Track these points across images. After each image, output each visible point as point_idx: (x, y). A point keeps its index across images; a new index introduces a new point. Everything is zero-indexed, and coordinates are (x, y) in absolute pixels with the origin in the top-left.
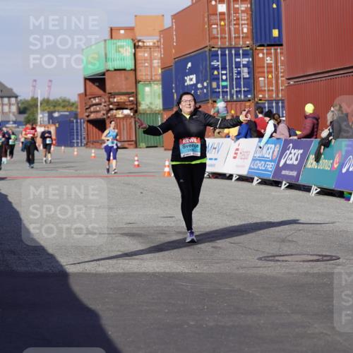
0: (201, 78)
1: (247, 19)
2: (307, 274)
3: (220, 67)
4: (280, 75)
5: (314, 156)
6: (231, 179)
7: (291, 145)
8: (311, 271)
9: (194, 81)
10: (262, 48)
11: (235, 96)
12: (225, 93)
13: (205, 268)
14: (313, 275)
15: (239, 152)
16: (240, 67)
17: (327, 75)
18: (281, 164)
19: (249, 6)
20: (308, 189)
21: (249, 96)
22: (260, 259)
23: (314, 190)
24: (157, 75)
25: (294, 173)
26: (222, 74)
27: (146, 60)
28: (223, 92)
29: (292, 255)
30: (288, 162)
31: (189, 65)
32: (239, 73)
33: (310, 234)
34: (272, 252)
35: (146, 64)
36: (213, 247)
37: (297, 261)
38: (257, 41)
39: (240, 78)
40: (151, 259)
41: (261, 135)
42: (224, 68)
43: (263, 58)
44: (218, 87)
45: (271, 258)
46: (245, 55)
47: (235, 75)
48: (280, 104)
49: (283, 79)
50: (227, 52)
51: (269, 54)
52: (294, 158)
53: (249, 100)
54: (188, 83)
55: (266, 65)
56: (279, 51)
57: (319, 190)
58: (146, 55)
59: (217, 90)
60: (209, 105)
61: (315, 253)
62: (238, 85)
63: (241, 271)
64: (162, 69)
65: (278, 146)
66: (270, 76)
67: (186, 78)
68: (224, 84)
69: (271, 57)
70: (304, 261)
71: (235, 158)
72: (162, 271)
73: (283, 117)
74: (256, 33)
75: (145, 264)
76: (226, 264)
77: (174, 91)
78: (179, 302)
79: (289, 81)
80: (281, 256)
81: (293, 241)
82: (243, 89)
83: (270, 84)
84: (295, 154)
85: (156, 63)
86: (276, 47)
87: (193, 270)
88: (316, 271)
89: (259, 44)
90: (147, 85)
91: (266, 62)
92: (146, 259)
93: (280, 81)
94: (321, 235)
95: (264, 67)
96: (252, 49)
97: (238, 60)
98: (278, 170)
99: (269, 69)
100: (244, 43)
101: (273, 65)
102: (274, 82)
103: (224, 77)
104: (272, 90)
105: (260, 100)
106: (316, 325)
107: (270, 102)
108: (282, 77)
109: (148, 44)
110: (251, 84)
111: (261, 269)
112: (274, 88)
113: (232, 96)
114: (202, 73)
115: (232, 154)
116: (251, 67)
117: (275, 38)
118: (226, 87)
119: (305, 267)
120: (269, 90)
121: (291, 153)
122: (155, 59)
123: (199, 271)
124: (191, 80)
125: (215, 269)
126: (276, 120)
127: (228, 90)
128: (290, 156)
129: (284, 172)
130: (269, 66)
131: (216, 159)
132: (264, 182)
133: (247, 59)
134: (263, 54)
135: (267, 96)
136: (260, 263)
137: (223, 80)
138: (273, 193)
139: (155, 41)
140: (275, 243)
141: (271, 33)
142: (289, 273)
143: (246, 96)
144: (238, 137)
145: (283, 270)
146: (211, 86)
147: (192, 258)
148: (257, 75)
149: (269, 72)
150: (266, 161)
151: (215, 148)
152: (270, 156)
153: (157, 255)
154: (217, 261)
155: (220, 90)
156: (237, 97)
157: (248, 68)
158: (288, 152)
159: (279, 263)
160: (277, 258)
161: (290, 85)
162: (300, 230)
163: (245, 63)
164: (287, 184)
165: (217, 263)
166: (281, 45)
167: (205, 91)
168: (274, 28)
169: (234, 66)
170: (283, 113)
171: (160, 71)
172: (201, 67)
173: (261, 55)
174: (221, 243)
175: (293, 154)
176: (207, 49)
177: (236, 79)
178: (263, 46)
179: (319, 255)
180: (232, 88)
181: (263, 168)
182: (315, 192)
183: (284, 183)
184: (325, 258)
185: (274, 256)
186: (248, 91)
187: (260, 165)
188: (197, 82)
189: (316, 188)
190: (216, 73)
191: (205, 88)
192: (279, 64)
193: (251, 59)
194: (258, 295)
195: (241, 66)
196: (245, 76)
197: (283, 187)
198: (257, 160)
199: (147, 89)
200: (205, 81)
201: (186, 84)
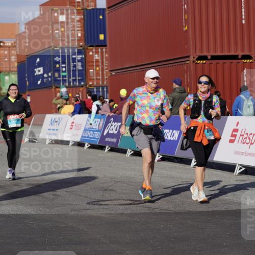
0: (46, 70)
1: (81, 27)
2: (122, 214)
3: (61, 61)
4: (105, 68)
5: (129, 128)
6: (69, 144)
7: (112, 119)
8: (126, 212)
9: (42, 72)
10: (92, 48)
11: (72, 84)
12: (64, 81)
13: (47, 210)
14: (127, 215)
15: (74, 124)
16: (75, 62)
17: (138, 68)
18: (105, 133)
19: (82, 17)
20: (124, 152)
21: (82, 83)
22: (88, 203)
23: (129, 152)
24: (13, 67)
25: (114, 140)
26: (63, 67)
27: (6, 56)
28: (63, 80)
29: (111, 200)
30: (110, 132)
31: (38, 60)
32: (75, 66)
33: (125, 185)
34: (97, 198)
35: (6, 59)
36: (54, 195)
37: (115, 205)
38: (88, 43)
39: (76, 70)
40: (7, 204)
41: (90, 113)
42: (64, 63)
43: (92, 56)
44: (59, 76)
45: (96, 203)
46: (79, 53)
47: (72, 67)
48: (105, 89)
49: (107, 71)
50: (66, 51)
51: (97, 52)
52: (115, 129)
53: (82, 86)
54: (37, 73)
55: (94, 61)
56: (104, 50)
57: (133, 152)
58: (6, 52)
59: (59, 79)
60: (53, 90)
61: (129, 198)
62: (74, 75)
63: (74, 213)
64: (18, 63)
65: (102, 120)
66: (98, 69)
67: (35, 70)
68: (64, 74)
69: (98, 55)
70: (120, 205)
71: (71, 128)
72: (16, 213)
73: (107, 98)
74: (88, 36)
75: (3, 208)
76: (62, 208)
77: (26, 79)
78: (27, 236)
79: (111, 72)
80: (103, 201)
81: (113, 190)
82: (77, 78)
83: (98, 74)
84: (115, 126)
85: (13, 58)
86: (102, 48)
87: (39, 212)
88: (129, 212)
89: (89, 45)
90: (6, 75)
91: (95, 58)
92: (3, 205)
93: (105, 72)
94: (132, 185)
95: (93, 62)
96: (84, 49)
97: (74, 56)
98: (103, 137)
99: (97, 64)
100: (78, 44)
101: (100, 60)
102: (100, 73)
103: (64, 69)
104: (99, 79)
105: (90, 86)
106: (128, 252)
107: (98, 87)
108: (106, 69)
109: (7, 44)
110: (84, 74)
111: (88, 211)
112: (100, 78)
113: (69, 83)
114: (47, 65)
115: (69, 126)
116: (84, 62)
117: (101, 40)
118: (65, 76)
119: (121, 209)
120: (97, 79)
121: (112, 125)
122: (13, 56)
123: (43, 213)
124: (39, 71)
125: (54, 211)
126: (101, 101)
127: (67, 78)
128: (112, 128)
129: (107, 139)
130: (97, 61)
131: (57, 130)
132: (93, 147)
133: (81, 56)
134: (93, 52)
135: (95, 83)
136: (88, 206)
137: (63, 72)
138: (99, 155)
139: (13, 42)
140: (99, 192)
141: (98, 37)
142: (109, 214)
143: (79, 83)
144: (73, 113)
145: (105, 212)
146: (54, 75)
147: (38, 203)
148: (88, 67)
149: (97, 66)
150: (94, 131)
151: (56, 122)
152: (97, 128)
153: (12, 201)
154: (56, 205)
155: (61, 79)
156: (73, 83)
157: (82, 62)
158: (110, 124)
159: (102, 206)
160: (100, 203)
161: (112, 75)
162: (118, 182)
163: (79, 59)
164: (110, 148)
165: (56, 207)
166: (106, 46)
167: (50, 79)
168: (101, 34)
169: (71, 61)
170: (107, 96)
171: (16, 65)
172: (47, 62)
173: (91, 53)
174: (59, 192)
175: (113, 126)
176: (51, 49)
177: (73, 70)
178: (92, 46)
179: (132, 201)
180: (69, 77)
181: (92, 137)
182: (130, 154)
183: (107, 147)
184: (136, 202)
185: (99, 201)
186: (81, 79)
187: (90, 134)
188: (44, 73)
189: (130, 151)
190: (58, 66)
191: (50, 77)
192: (104, 60)
193: (83, 56)
194: (85, 230)
195: (77, 61)
196: (79, 69)
197: (107, 150)
198: (87, 130)
199: (7, 78)
200: (50, 72)
201: (35, 74)
